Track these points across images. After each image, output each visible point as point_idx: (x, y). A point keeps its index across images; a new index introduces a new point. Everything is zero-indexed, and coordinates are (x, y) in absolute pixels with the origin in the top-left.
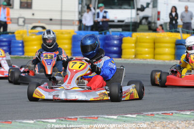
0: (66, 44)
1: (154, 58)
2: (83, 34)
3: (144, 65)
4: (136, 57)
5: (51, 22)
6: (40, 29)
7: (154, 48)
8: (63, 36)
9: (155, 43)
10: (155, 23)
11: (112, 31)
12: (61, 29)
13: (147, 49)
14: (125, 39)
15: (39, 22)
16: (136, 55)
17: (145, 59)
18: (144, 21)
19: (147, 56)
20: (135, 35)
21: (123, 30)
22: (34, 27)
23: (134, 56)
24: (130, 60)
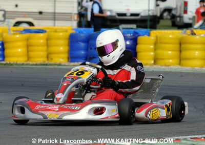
0: (62, 45)
1: (180, 64)
2: (84, 32)
3: (166, 73)
4: (155, 62)
5: (40, 16)
6: (26, 26)
7: (180, 51)
8: (56, 34)
9: (181, 45)
10: (181, 17)
11: (123, 29)
12: (54, 25)
13: (170, 52)
14: (140, 39)
15: (24, 17)
16: (156, 60)
17: (168, 66)
18: (165, 14)
19: (171, 61)
20: (154, 33)
21: (138, 27)
22: (18, 24)
23: (153, 62)
24: (148, 66)
